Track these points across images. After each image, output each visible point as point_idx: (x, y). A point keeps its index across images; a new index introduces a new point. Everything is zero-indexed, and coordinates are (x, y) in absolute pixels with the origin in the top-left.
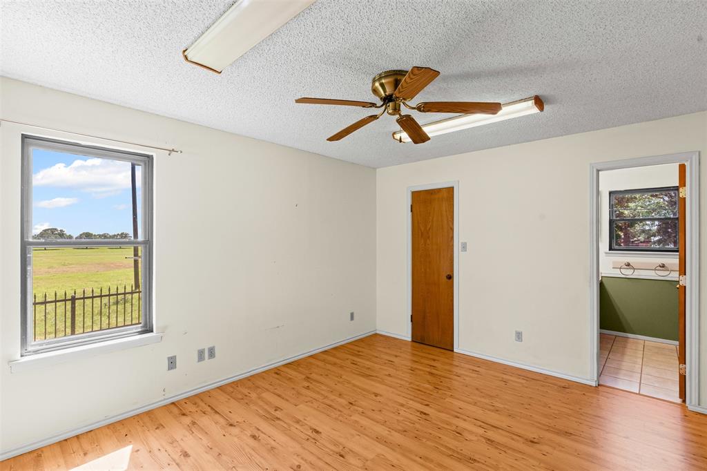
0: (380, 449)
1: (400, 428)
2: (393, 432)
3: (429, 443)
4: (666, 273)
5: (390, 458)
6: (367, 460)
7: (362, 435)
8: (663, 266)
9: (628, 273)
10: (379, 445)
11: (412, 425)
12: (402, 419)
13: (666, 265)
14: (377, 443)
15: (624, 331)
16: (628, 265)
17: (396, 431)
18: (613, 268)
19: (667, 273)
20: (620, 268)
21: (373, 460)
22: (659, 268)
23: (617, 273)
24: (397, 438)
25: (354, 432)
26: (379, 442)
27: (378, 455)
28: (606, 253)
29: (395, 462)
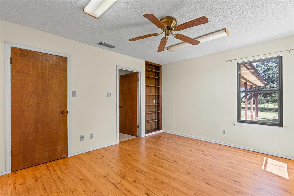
0: (174, 175)
1: (164, 185)
2: (168, 182)
3: (152, 177)
5: (169, 172)
6: (178, 171)
7: (184, 181)
10: (174, 177)
11: (158, 186)
12: (162, 191)
14: (176, 178)
17: (167, 183)
21: (176, 172)
24: (166, 180)
25: (187, 183)
26: (174, 178)
27: (174, 173)
29: (167, 171)
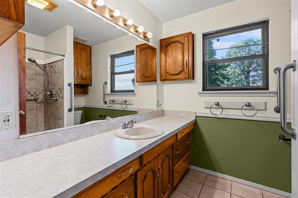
4: (252, 113)
8: (249, 105)
9: (218, 113)
13: (252, 104)
15: (214, 170)
16: (218, 104)
18: (205, 108)
19: (254, 112)
20: (211, 108)
22: (245, 107)
23: (207, 113)
28: (199, 93)
